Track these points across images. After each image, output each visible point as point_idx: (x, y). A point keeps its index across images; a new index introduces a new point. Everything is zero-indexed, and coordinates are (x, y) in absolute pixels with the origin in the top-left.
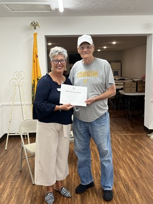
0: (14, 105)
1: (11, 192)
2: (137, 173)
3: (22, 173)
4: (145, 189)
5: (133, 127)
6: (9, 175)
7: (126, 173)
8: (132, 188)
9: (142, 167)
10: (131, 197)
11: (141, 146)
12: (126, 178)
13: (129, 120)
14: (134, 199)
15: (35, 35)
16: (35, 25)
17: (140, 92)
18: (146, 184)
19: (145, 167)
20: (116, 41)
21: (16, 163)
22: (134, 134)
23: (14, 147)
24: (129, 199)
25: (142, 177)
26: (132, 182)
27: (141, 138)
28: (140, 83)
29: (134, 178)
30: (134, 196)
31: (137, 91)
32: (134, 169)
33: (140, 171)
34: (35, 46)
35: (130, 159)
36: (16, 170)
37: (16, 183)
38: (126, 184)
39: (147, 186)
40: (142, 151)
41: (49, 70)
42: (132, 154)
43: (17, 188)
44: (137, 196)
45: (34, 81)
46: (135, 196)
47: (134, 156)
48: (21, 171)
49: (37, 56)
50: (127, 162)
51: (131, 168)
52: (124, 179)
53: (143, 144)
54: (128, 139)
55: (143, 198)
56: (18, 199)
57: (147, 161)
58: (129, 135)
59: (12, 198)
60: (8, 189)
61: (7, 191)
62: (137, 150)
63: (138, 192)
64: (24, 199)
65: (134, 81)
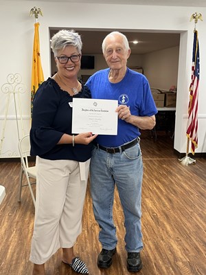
0: (7, 119)
1: (11, 226)
2: (167, 204)
3: (22, 205)
4: (177, 221)
5: (160, 150)
6: (5, 207)
7: (154, 203)
8: (162, 219)
9: (172, 196)
10: (161, 230)
11: (171, 173)
12: (154, 209)
13: (154, 142)
14: (165, 232)
15: (37, 25)
16: (36, 13)
17: (169, 106)
18: (178, 214)
19: (177, 196)
20: (138, 41)
21: (12, 193)
22: (162, 159)
23: (7, 174)
24: (159, 231)
25: (173, 207)
26: (162, 214)
27: (170, 163)
28: (169, 95)
29: (164, 209)
30: (164, 228)
31: (165, 106)
32: (163, 199)
33: (170, 201)
34: (36, 40)
35: (158, 188)
36: (13, 201)
37: (15, 216)
38: (154, 216)
39: (179, 217)
40: (172, 178)
41: (54, 71)
42: (159, 181)
43: (18, 222)
44: (168, 228)
45: (34, 87)
46: (166, 229)
47: (163, 183)
48: (20, 202)
49: (39, 54)
50: (155, 191)
51: (159, 198)
52: (152, 210)
53: (173, 170)
54: (154, 164)
55: (176, 230)
56: (20, 234)
57: (179, 189)
58: (155, 159)
59: (12, 233)
60: (6, 223)
61: (5, 225)
62: (166, 177)
63: (170, 224)
64: (28, 234)
65: (162, 93)
